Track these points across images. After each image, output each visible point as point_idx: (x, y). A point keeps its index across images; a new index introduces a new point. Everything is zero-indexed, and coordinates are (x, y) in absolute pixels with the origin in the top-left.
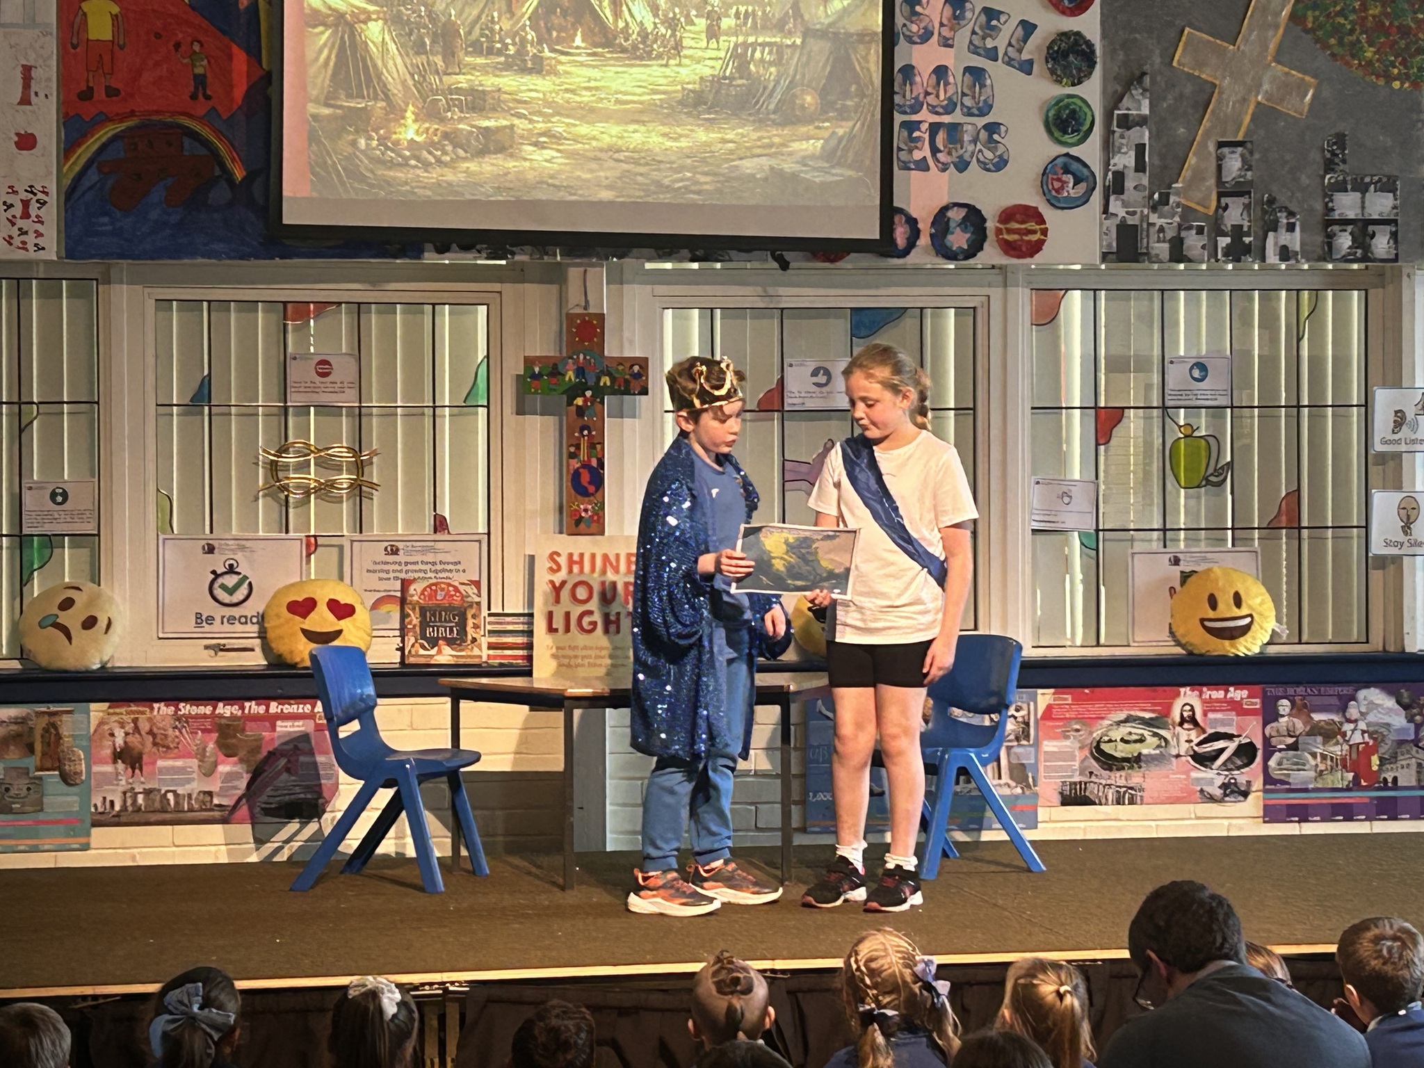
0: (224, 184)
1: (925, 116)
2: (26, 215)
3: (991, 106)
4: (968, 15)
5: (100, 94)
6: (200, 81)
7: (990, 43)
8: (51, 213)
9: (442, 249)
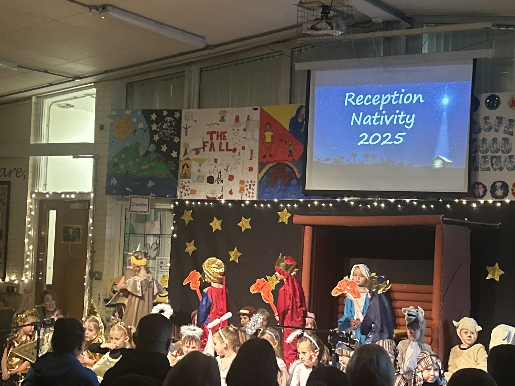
0: (295, 180)
1: (489, 154)
2: (250, 188)
3: (511, 151)
4: (504, 122)
5: (268, 156)
6: (291, 151)
7: (511, 130)
8: (256, 188)
9: (349, 197)
